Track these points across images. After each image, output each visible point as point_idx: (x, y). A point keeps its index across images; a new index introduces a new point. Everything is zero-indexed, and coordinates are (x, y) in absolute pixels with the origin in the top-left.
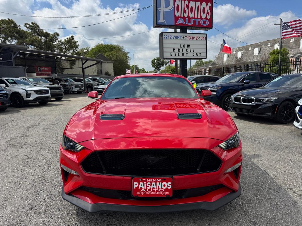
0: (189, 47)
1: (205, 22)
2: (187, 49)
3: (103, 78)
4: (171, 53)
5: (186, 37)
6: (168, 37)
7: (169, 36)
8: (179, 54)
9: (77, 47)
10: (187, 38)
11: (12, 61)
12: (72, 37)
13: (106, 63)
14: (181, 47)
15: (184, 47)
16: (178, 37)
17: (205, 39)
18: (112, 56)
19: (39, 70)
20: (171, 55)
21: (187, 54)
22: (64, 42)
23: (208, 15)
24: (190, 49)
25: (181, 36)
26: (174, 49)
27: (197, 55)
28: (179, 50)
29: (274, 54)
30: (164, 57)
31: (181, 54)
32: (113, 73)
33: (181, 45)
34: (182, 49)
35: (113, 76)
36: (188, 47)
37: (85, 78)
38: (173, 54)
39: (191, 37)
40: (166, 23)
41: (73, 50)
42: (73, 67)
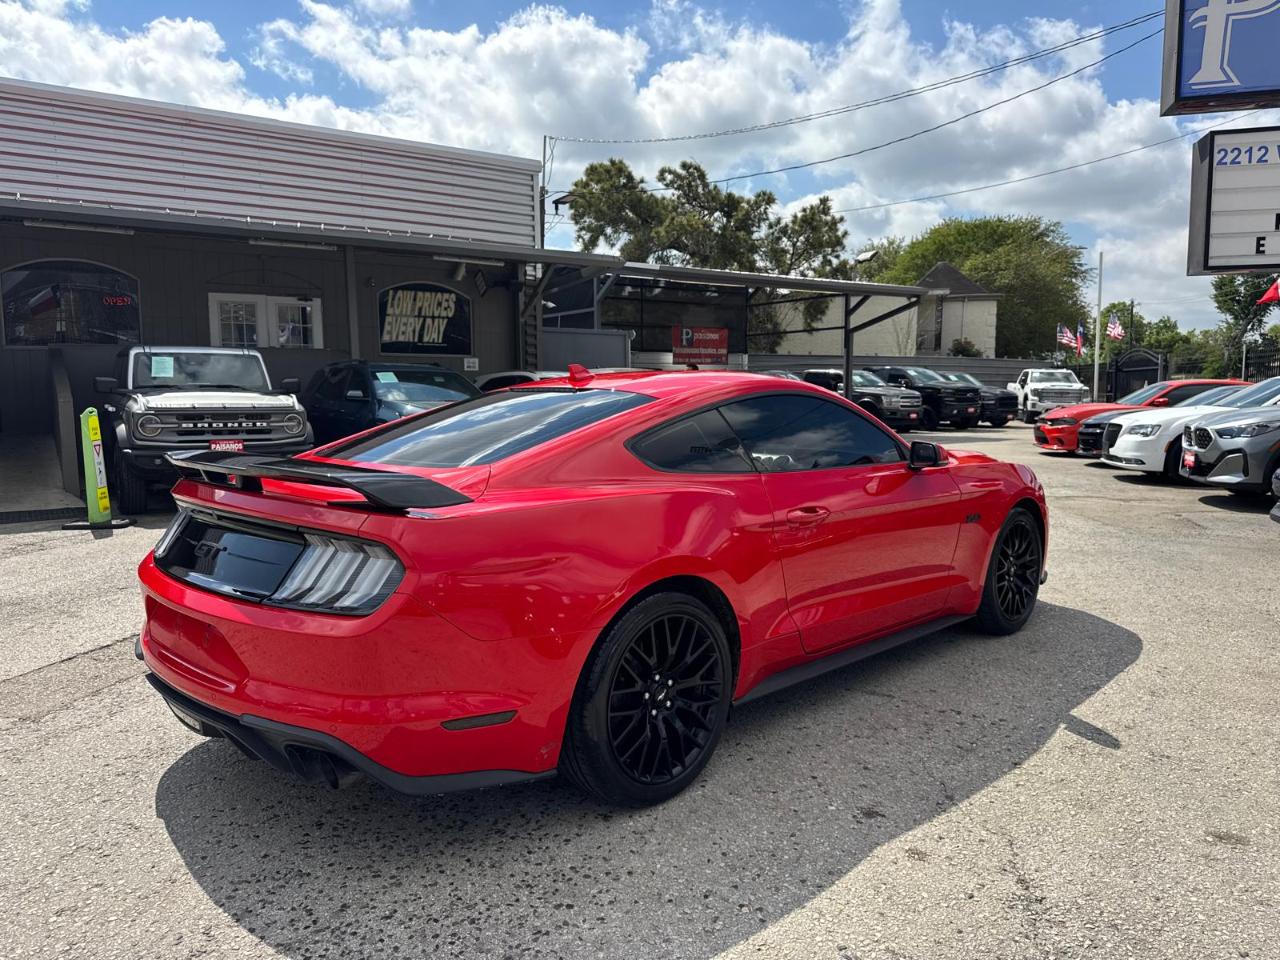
3: (934, 370)
4: (1259, 239)
6: (1243, 158)
9: (838, 243)
11: (593, 312)
12: (824, 201)
13: (963, 300)
18: (998, 269)
19: (687, 340)
22: (791, 225)
30: (1212, 263)
32: (992, 343)
35: (993, 357)
37: (854, 372)
40: (1236, 83)
41: (824, 257)
42: (815, 325)
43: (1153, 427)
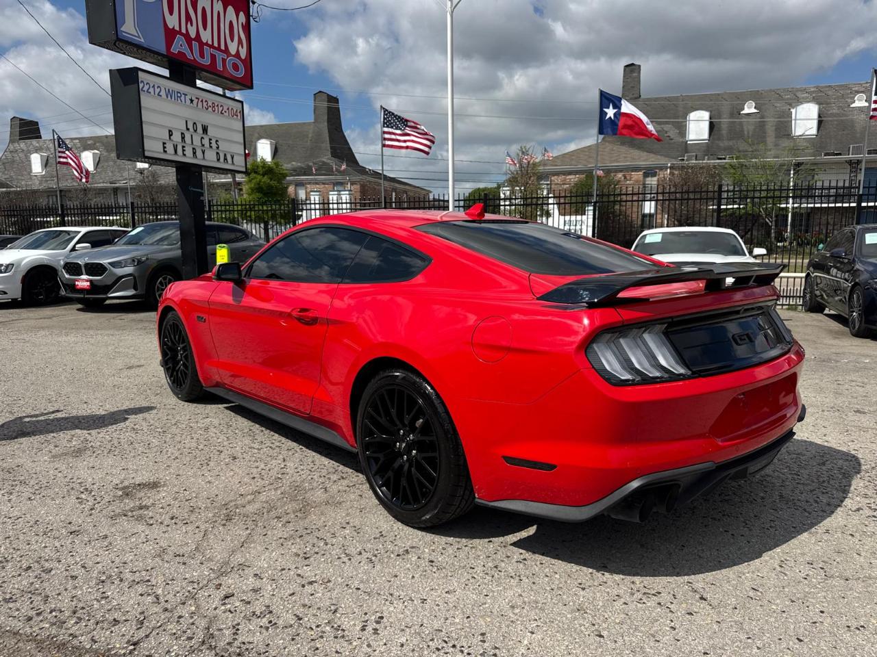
0: (207, 133)
1: (236, 67)
2: (202, 138)
4: (164, 143)
5: (198, 99)
6: (151, 90)
7: (156, 87)
8: (183, 150)
10: (200, 104)
14: (188, 129)
15: (196, 131)
16: (179, 95)
17: (239, 114)
20: (165, 152)
21: (203, 153)
23: (242, 47)
24: (210, 140)
25: (186, 95)
26: (170, 131)
27: (226, 159)
28: (183, 138)
29: (256, 172)
30: (147, 154)
31: (189, 152)
33: (186, 121)
34: (192, 136)
36: (204, 133)
38: (170, 149)
39: (210, 104)
40: (142, 40)
43: (7, 266)
